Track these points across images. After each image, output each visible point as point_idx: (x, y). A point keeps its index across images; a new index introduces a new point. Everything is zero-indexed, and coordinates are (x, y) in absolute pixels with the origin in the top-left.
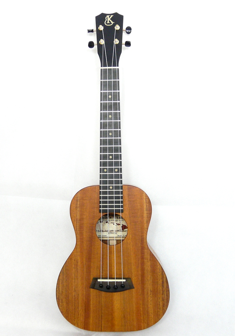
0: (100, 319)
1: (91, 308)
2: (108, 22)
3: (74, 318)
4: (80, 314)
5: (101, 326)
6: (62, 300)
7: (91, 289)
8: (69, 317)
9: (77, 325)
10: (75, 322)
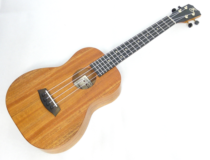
0: (20, 111)
1: (25, 100)
2: (192, 10)
3: (10, 95)
4: (16, 96)
5: (15, 115)
6: (19, 81)
7: (38, 92)
8: (10, 92)
9: (7, 100)
10: (9, 98)
